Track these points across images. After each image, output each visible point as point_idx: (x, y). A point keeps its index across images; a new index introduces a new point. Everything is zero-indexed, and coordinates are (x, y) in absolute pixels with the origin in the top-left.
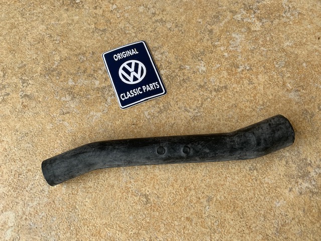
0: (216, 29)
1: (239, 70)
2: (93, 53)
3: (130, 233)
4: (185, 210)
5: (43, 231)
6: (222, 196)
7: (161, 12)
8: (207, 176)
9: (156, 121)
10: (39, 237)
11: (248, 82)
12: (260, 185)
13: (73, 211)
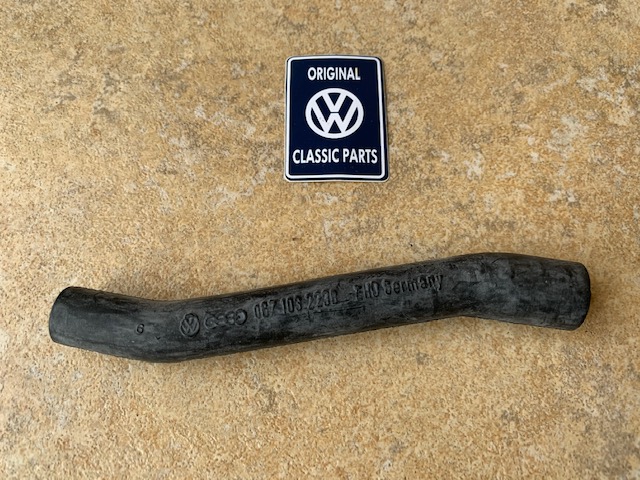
0: (532, 95)
1: (552, 198)
2: (263, 67)
3: (216, 456)
4: (339, 451)
5: (51, 391)
6: (426, 452)
7: (428, 24)
8: (408, 398)
9: (342, 247)
10: (39, 399)
11: (561, 228)
12: (512, 456)
13: (120, 373)
